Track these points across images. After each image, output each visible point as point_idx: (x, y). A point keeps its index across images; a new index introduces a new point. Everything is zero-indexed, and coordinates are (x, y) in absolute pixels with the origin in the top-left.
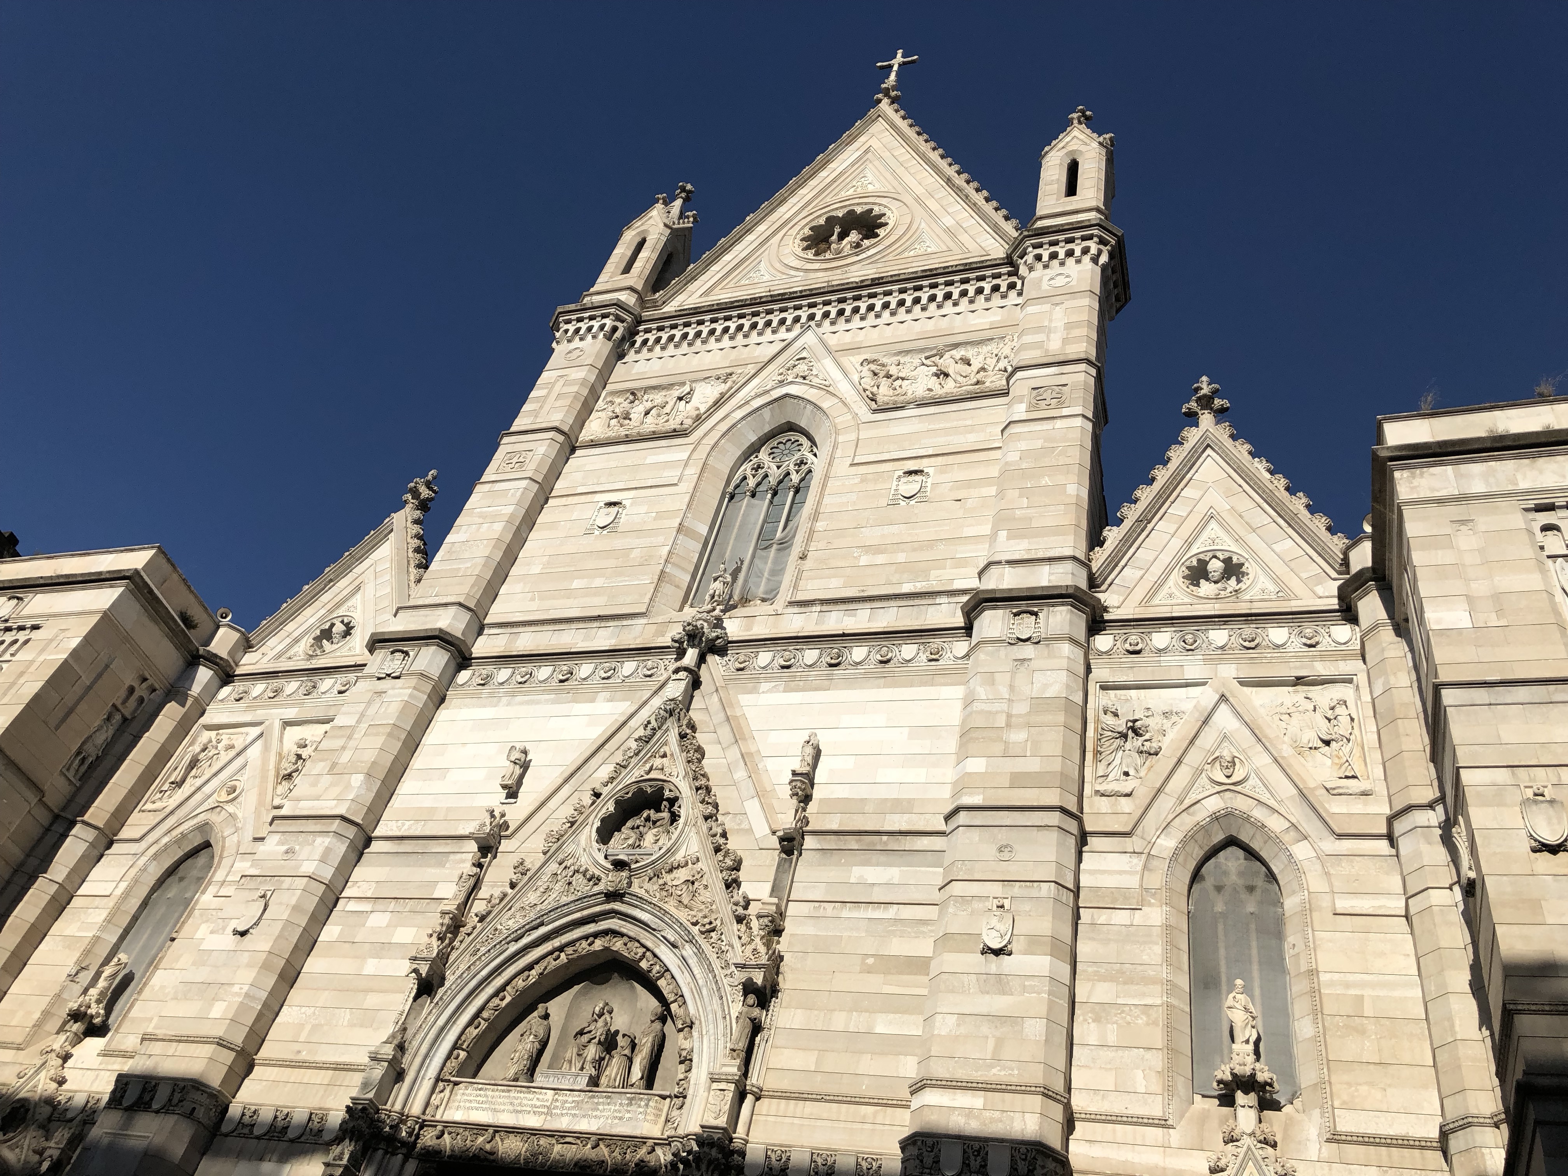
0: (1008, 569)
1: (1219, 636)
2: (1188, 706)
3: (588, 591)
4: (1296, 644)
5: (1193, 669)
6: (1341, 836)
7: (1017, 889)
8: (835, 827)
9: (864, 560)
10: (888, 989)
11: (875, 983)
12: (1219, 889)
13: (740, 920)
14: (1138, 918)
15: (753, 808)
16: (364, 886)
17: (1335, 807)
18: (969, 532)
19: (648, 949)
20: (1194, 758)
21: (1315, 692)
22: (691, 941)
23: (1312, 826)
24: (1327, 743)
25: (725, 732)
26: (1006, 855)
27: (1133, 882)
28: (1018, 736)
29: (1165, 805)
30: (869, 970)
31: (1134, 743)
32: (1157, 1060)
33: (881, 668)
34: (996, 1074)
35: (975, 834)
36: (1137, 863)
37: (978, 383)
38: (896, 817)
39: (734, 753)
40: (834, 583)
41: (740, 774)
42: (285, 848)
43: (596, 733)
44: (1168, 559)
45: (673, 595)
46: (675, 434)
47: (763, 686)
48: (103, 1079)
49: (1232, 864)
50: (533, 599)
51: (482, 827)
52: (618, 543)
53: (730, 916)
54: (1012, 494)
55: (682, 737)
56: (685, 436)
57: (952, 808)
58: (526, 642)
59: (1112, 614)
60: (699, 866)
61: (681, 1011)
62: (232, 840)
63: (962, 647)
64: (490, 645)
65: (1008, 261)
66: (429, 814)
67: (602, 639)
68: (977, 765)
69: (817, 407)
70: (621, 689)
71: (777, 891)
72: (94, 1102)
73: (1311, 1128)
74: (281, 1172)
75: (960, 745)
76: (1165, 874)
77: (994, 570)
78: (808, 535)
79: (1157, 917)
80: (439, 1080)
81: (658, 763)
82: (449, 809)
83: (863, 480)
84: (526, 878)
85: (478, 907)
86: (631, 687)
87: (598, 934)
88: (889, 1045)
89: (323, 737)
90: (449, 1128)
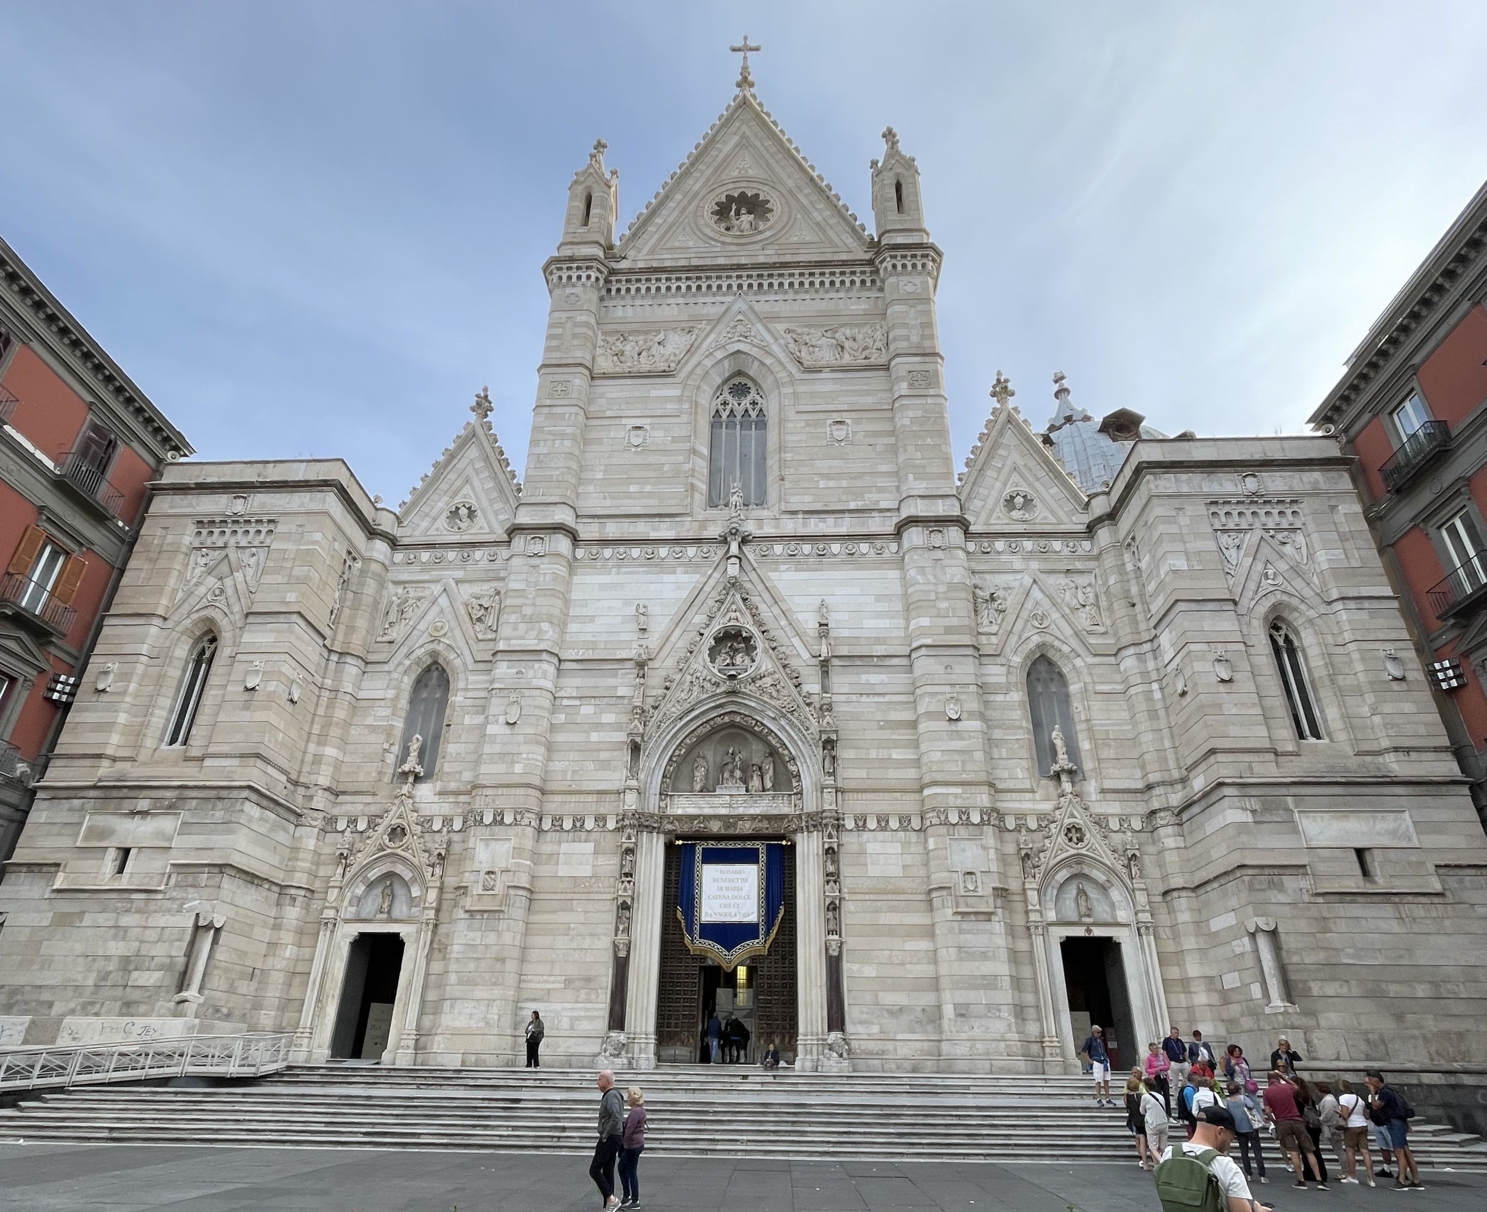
0: (917, 502)
1: (1028, 545)
2: (1016, 584)
3: (642, 494)
4: (1066, 551)
5: (1017, 563)
6: (1096, 655)
7: (958, 688)
8: (846, 653)
9: (822, 484)
10: (894, 737)
11: (886, 734)
12: (1038, 680)
13: (809, 705)
14: (1008, 698)
15: (796, 641)
16: (569, 690)
17: (1092, 640)
18: (881, 469)
19: (758, 721)
20: (1025, 614)
21: (1076, 578)
22: (784, 716)
23: (1080, 650)
24: (1083, 606)
25: (766, 595)
26: (949, 670)
27: (1003, 679)
28: (943, 605)
29: (1014, 639)
30: (882, 728)
31: (993, 605)
32: (1025, 763)
33: (849, 558)
34: (965, 777)
35: (932, 660)
36: (1004, 670)
37: (866, 358)
38: (878, 647)
39: (776, 610)
41: (783, 622)
42: (515, 671)
43: (684, 594)
44: (994, 494)
45: (700, 499)
46: (666, 374)
47: (783, 567)
48: (446, 808)
49: (1042, 668)
50: (605, 498)
51: (640, 655)
52: (653, 459)
53: (802, 705)
54: (911, 449)
55: (744, 600)
56: (673, 376)
57: (914, 645)
58: (612, 530)
59: (972, 529)
60: (776, 676)
61: (786, 752)
62: (458, 662)
63: (894, 547)
64: (588, 531)
65: (871, 262)
66: (593, 645)
67: (665, 530)
68: (925, 622)
69: (762, 363)
70: (691, 566)
71: (825, 689)
72: (447, 821)
73: (1091, 787)
74: (590, 847)
75: (909, 608)
76: (1020, 677)
77: (911, 500)
78: (783, 463)
79: (1018, 696)
80: (661, 794)
81: (733, 615)
82: (606, 642)
83: (807, 425)
84: (674, 684)
85: (650, 701)
86: (697, 565)
87: (724, 714)
88: (901, 764)
89: (492, 592)
90: (679, 818)
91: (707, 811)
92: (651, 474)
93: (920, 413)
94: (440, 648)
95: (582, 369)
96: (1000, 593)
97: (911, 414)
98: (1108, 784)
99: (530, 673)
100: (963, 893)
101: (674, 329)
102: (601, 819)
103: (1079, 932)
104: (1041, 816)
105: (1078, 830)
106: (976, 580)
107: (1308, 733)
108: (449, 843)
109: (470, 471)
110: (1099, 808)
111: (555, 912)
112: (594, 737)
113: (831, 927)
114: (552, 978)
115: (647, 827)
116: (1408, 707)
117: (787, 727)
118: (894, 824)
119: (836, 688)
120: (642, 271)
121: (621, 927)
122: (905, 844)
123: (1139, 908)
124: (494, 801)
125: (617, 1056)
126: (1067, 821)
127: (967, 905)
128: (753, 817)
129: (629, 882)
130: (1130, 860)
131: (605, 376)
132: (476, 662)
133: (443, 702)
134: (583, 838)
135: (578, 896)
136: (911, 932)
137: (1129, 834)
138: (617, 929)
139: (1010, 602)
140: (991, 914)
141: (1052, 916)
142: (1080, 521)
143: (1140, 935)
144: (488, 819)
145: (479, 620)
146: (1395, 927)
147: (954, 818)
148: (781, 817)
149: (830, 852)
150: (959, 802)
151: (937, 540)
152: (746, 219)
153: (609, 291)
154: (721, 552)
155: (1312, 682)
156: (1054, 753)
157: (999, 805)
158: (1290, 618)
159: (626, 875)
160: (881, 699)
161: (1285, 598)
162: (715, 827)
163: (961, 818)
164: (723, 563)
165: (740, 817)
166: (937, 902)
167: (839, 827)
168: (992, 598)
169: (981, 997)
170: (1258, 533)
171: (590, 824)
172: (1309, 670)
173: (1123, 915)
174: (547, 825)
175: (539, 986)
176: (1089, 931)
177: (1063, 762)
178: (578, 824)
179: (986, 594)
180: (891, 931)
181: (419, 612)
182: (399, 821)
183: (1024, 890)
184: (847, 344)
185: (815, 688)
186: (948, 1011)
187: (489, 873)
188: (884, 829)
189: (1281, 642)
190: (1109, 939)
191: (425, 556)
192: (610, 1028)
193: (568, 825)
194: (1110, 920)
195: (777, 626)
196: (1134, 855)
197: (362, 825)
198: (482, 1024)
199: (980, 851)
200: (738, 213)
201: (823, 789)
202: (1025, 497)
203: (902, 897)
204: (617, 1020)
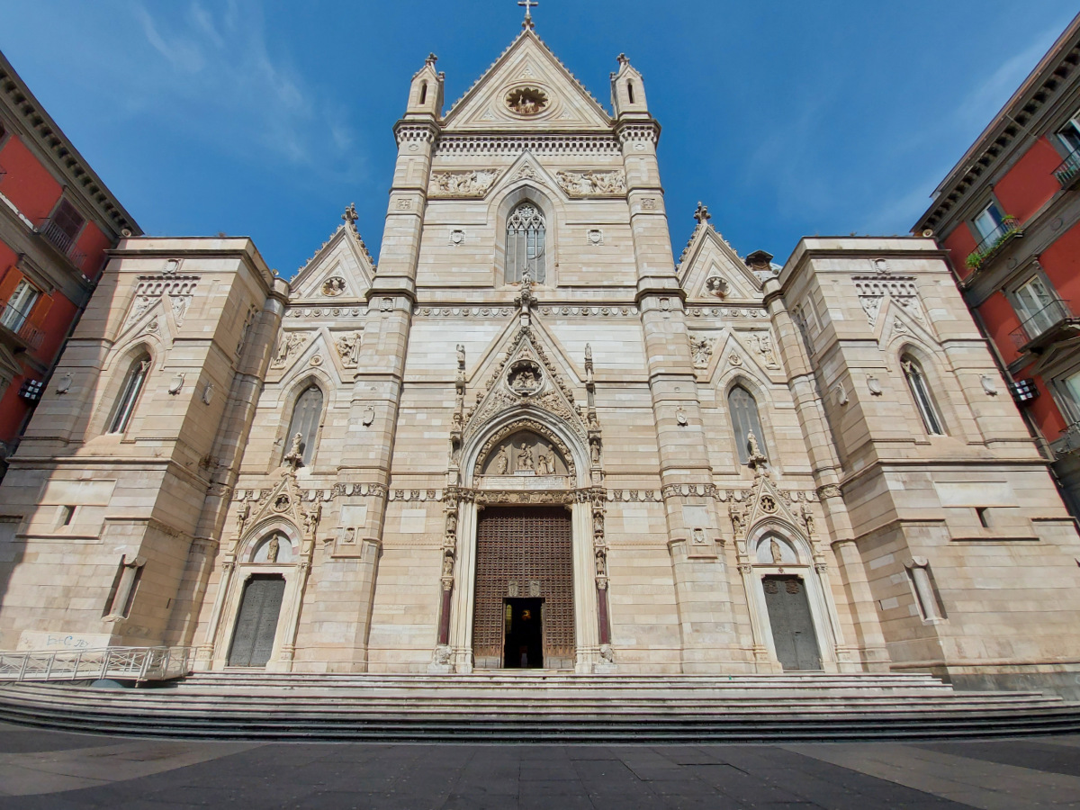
0: (652, 280)
1: (725, 311)
2: (718, 337)
3: (461, 274)
4: (749, 317)
5: (718, 323)
6: (774, 383)
8: (605, 379)
9: (584, 269)
10: (639, 436)
11: (634, 434)
12: (735, 400)
13: (580, 414)
14: (717, 411)
15: (569, 371)
16: (408, 403)
17: (770, 373)
18: (624, 260)
19: (543, 425)
20: (724, 356)
21: (756, 333)
22: (562, 422)
23: (763, 379)
24: (764, 352)
25: (548, 340)
26: (678, 391)
27: (713, 399)
28: (671, 347)
29: (718, 371)
30: (631, 430)
31: (703, 350)
32: (730, 455)
33: (605, 317)
34: (692, 463)
35: (667, 383)
36: (713, 392)
37: (611, 191)
38: (626, 376)
39: (555, 349)
40: (575, 278)
41: (561, 358)
42: (370, 388)
43: (490, 339)
44: (701, 279)
45: (500, 278)
46: (477, 198)
47: (558, 322)
48: (319, 485)
49: (738, 391)
50: (435, 275)
51: (459, 378)
52: (468, 251)
53: (575, 414)
54: (644, 247)
55: (533, 343)
56: (482, 200)
57: (653, 374)
58: (440, 296)
59: (687, 300)
60: (556, 394)
61: (564, 447)
62: (329, 383)
63: (635, 310)
64: (422, 296)
65: (613, 132)
66: (426, 373)
67: (477, 297)
68: (659, 358)
69: (542, 192)
70: (495, 319)
71: (590, 403)
72: (320, 493)
73: (776, 472)
74: (423, 512)
75: (648, 349)
76: (723, 396)
77: (646, 279)
78: (557, 256)
79: (723, 410)
80: (474, 476)
81: (525, 353)
82: (435, 371)
83: (573, 232)
84: (484, 400)
85: (468, 411)
86: (499, 320)
87: (520, 421)
88: (647, 455)
89: (355, 336)
90: (486, 492)
91: (508, 488)
92: (467, 261)
93: (650, 225)
94: (316, 373)
95: (418, 192)
96: (707, 342)
97: (644, 225)
98: (787, 470)
99: (381, 390)
100: (694, 544)
101: (482, 171)
102: (431, 492)
103: (775, 571)
104: (743, 491)
105: (769, 501)
106: (691, 333)
107: (932, 430)
108: (320, 508)
109: (340, 257)
110: (783, 484)
111: (397, 558)
112: (426, 435)
113: (600, 569)
114: (395, 607)
115: (465, 498)
116: (1000, 412)
117: (565, 430)
118: (642, 496)
119: (597, 403)
120: (461, 133)
121: (447, 569)
122: (650, 510)
123: (816, 554)
124: (354, 478)
125: (446, 663)
126: (762, 494)
127: (697, 552)
128: (541, 492)
129: (452, 537)
130: (807, 521)
131: (435, 199)
132: (343, 383)
133: (317, 411)
134: (418, 506)
135: (414, 547)
136: (658, 572)
137: (805, 502)
138: (444, 570)
139: (715, 348)
140: (716, 558)
141: (754, 560)
142: (758, 297)
143: (818, 572)
144: (349, 491)
145: (345, 354)
146: (1009, 562)
147: (685, 491)
148: (563, 492)
149: (598, 516)
150: (688, 481)
151: (665, 304)
152: (529, 105)
153: (438, 145)
154: (515, 313)
155: (932, 396)
156: (750, 448)
157: (715, 483)
158: (914, 354)
159: (450, 532)
160: (629, 411)
161: (910, 340)
162: (514, 499)
163: (690, 491)
164: (518, 318)
165: (531, 492)
166: (675, 550)
167: (604, 499)
168: (703, 345)
169: (711, 618)
170: (888, 298)
171: (423, 496)
172: (930, 388)
173: (804, 560)
174: (392, 496)
175: (386, 612)
176: (781, 570)
177: (757, 453)
178: (415, 496)
179: (698, 342)
180: (641, 571)
181: (303, 349)
182: (284, 493)
183: (735, 543)
184: (599, 183)
185: (584, 403)
186: (687, 628)
187: (349, 529)
188: (635, 500)
189: (908, 370)
190: (796, 576)
191: (307, 311)
192: (439, 643)
193: (407, 496)
194: (796, 563)
195: (555, 360)
196: (810, 517)
197: (256, 496)
198: (343, 640)
199: (705, 514)
200: (524, 102)
201: (591, 471)
202: (720, 281)
203: (649, 547)
204: (444, 638)
